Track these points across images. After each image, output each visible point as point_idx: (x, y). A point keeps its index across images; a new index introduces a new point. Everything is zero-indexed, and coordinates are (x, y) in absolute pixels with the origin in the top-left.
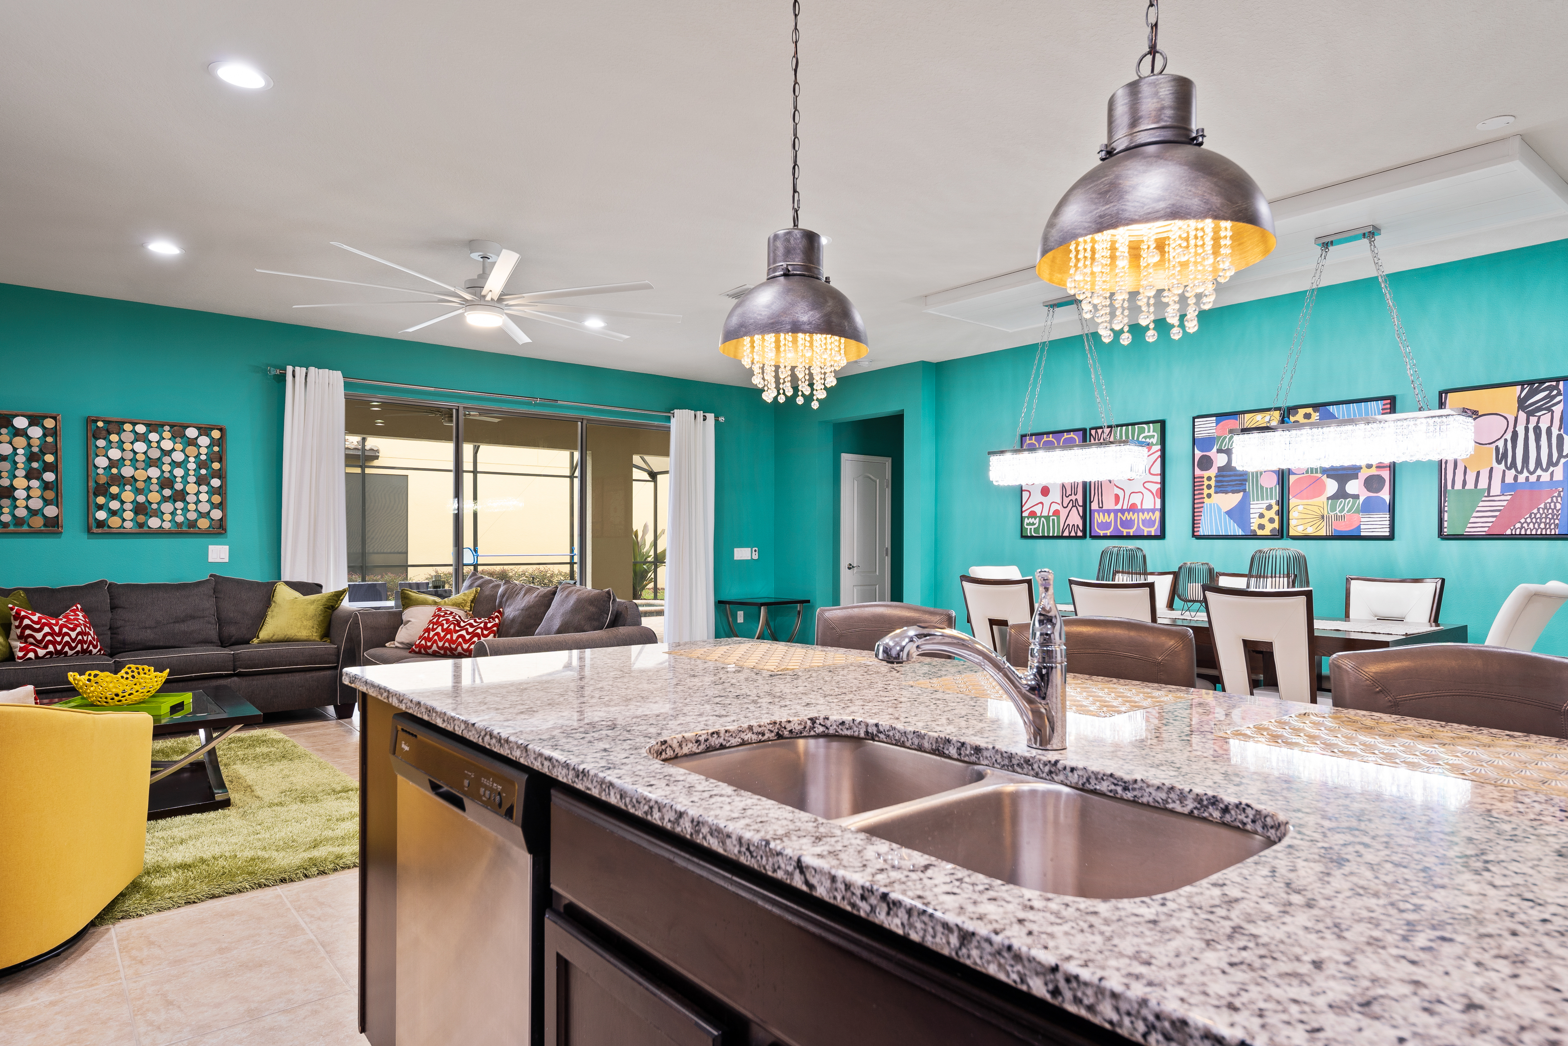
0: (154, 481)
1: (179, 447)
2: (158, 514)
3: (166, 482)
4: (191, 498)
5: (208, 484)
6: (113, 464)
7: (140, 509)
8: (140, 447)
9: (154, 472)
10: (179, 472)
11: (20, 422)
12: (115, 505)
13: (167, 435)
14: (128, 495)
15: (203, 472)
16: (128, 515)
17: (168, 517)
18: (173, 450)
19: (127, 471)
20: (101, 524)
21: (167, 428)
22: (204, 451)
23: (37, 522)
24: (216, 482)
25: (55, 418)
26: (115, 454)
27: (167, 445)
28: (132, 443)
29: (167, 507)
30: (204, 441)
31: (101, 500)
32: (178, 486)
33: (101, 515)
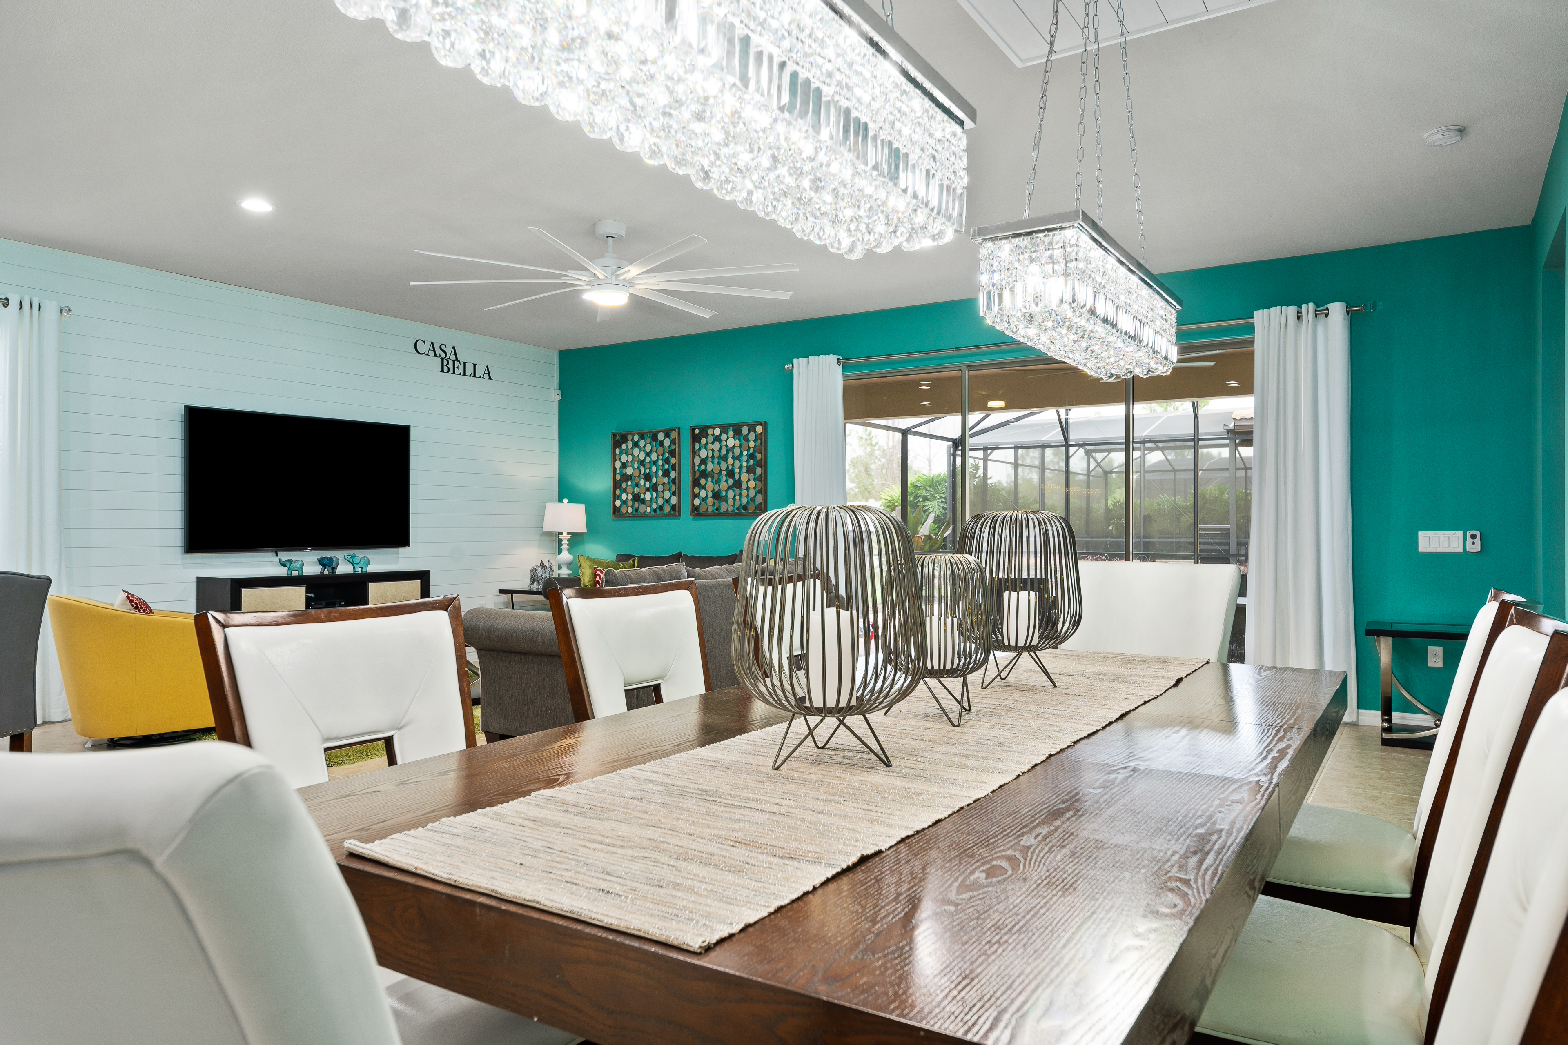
0: (724, 473)
1: (738, 443)
2: (725, 500)
3: (731, 474)
4: (744, 486)
5: (754, 473)
6: (703, 461)
7: (717, 496)
8: (717, 446)
9: (724, 466)
10: (737, 463)
11: (661, 436)
12: (703, 494)
13: (731, 433)
14: (710, 485)
15: (751, 462)
16: (710, 500)
17: (731, 502)
18: (734, 446)
19: (710, 467)
20: (697, 508)
21: (731, 428)
22: (752, 444)
23: (667, 509)
24: (759, 471)
25: (675, 430)
26: (703, 454)
27: (731, 442)
28: (713, 443)
29: (731, 494)
30: (752, 436)
31: (696, 490)
32: (737, 477)
33: (697, 502)
